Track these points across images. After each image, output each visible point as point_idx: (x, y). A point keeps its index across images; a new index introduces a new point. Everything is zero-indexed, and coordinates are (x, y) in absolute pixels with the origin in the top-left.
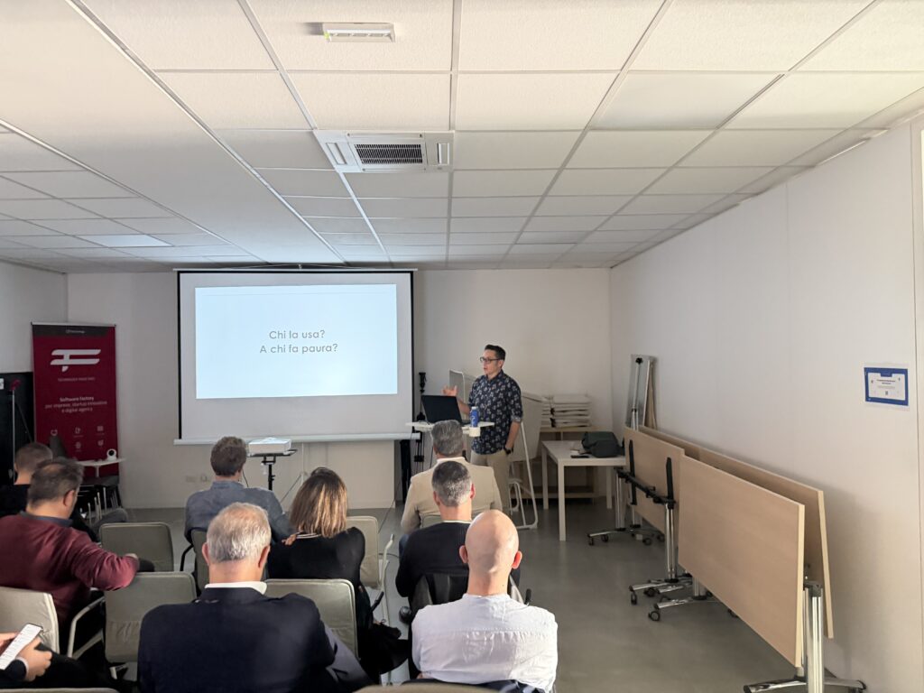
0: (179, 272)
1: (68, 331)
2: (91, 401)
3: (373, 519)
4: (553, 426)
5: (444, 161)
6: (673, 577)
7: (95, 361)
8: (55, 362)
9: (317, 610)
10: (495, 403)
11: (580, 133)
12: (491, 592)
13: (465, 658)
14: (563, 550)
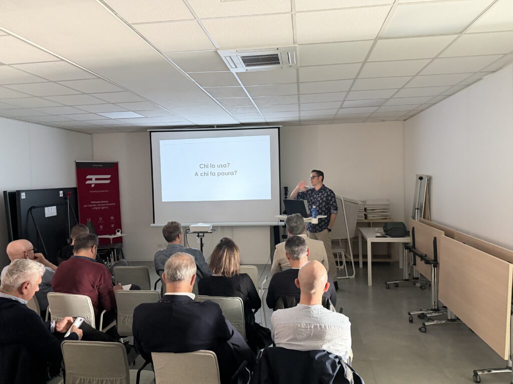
0: (151, 132)
1: (94, 165)
2: (107, 203)
3: (255, 267)
4: (366, 218)
5: (293, 62)
6: (436, 308)
7: (108, 182)
8: (88, 182)
9: (221, 309)
10: (321, 204)
11: (373, 41)
12: (312, 303)
13: (298, 337)
14: (370, 291)
